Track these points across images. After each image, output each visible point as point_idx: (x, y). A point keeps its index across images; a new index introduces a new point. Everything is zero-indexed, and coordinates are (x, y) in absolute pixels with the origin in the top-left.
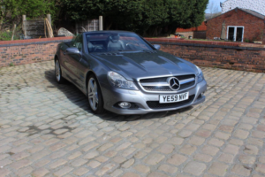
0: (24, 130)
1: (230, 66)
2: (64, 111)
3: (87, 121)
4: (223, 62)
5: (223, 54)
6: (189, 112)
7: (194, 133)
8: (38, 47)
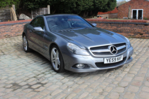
0: (9, 86)
1: (140, 36)
2: (35, 72)
3: (53, 78)
4: (135, 33)
5: (135, 28)
6: (122, 68)
7: (130, 84)
8: (8, 27)
